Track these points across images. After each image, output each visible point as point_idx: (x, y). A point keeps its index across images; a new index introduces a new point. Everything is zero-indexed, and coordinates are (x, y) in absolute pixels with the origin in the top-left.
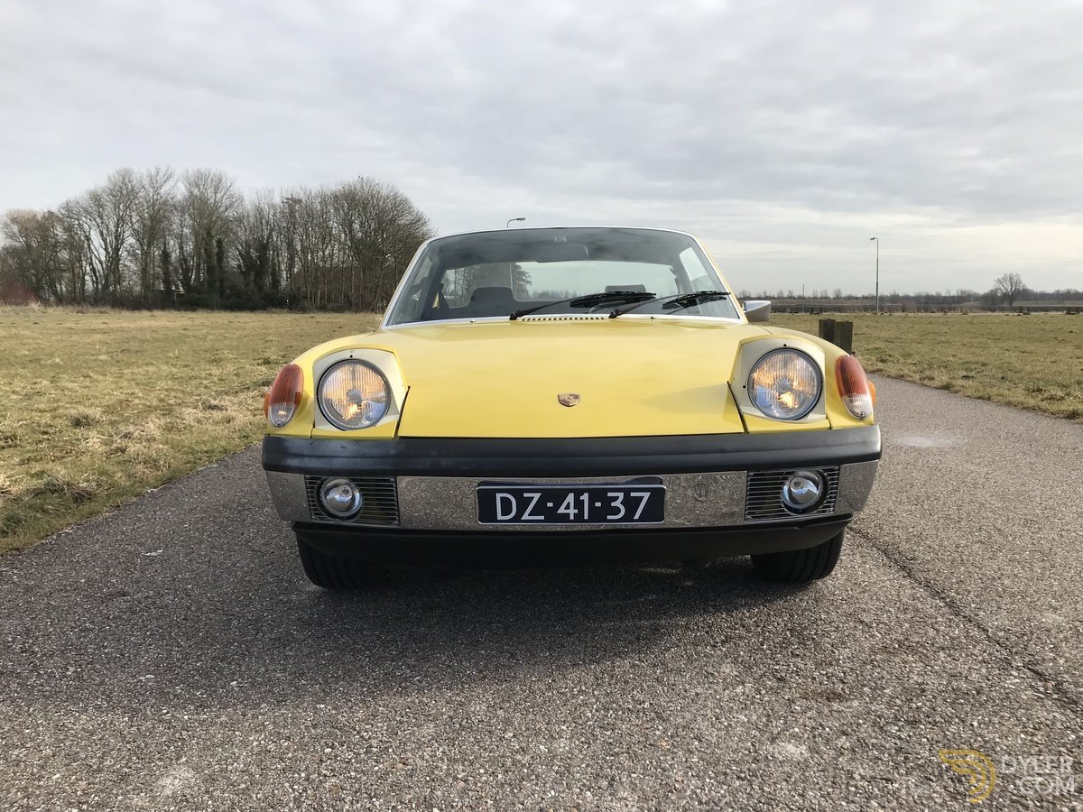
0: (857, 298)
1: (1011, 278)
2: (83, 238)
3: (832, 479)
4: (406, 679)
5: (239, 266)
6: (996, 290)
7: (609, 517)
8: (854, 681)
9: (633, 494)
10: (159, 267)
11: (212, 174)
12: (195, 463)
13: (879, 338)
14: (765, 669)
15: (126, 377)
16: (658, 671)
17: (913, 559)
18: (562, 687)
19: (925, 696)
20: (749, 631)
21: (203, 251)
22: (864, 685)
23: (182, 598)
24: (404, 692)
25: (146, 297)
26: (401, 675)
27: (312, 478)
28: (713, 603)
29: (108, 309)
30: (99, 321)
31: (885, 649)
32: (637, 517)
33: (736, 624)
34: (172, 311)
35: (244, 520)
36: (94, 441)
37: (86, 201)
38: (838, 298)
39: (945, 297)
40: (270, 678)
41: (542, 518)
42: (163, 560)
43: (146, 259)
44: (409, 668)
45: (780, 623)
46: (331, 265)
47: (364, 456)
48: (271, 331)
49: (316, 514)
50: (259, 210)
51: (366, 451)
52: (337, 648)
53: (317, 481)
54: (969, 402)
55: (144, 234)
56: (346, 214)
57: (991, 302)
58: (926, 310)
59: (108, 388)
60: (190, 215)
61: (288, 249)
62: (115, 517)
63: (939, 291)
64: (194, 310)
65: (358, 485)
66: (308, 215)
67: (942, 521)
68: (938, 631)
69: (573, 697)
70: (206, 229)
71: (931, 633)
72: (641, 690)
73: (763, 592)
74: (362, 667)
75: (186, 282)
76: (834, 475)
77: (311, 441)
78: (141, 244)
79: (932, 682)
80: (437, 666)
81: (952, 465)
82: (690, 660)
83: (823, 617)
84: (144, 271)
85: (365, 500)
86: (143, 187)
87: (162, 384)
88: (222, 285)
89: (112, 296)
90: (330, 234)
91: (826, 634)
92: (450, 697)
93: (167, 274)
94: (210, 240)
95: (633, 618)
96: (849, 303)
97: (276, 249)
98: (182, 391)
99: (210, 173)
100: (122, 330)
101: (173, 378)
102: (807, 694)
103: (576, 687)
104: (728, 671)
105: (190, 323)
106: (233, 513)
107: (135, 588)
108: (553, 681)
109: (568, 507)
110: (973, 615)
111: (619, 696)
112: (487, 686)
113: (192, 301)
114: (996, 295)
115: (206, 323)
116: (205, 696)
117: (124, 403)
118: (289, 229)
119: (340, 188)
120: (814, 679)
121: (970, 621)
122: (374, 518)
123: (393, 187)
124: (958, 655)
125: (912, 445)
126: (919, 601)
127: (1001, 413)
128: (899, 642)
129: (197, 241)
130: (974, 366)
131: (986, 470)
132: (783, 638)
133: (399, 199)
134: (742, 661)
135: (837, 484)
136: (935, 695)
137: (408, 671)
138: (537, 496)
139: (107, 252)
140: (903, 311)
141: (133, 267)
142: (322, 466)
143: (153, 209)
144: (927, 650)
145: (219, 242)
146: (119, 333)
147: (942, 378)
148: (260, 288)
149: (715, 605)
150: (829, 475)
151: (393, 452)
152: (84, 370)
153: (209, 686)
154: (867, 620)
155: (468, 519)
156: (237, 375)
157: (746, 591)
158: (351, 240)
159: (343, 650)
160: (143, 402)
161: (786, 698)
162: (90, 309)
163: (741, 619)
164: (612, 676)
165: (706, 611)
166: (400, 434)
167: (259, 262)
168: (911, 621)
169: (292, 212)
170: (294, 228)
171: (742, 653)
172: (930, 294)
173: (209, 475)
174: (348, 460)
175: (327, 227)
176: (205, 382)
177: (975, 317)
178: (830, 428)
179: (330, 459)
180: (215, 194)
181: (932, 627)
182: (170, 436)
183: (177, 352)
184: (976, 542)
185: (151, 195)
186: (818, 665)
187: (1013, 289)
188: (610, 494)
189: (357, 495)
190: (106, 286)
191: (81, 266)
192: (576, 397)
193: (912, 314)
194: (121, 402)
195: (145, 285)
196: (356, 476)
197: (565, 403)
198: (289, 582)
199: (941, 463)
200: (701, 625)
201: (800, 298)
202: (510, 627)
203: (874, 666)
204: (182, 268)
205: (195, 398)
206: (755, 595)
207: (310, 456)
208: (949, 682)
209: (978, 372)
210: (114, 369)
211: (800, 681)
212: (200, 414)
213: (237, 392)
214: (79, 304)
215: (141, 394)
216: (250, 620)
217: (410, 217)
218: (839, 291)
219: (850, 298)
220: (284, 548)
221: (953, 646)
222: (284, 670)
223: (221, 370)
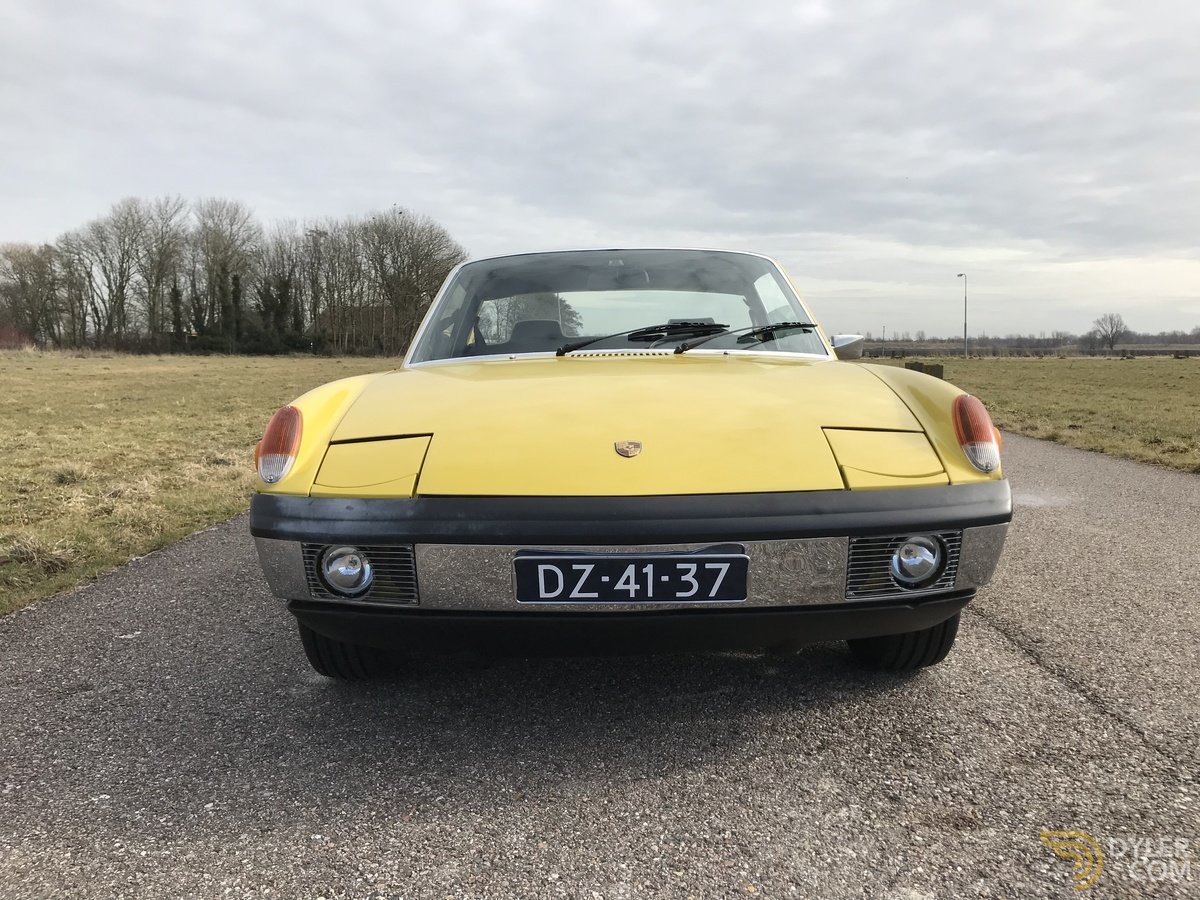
0: (942, 341)
1: (1111, 320)
2: (83, 275)
3: (952, 547)
4: (425, 800)
5: (258, 306)
6: (1095, 332)
7: (679, 594)
8: (986, 802)
9: (708, 566)
10: (169, 306)
11: (228, 204)
12: (192, 525)
13: (970, 384)
14: (873, 785)
15: (124, 428)
16: (741, 788)
17: (1038, 641)
18: (621, 811)
19: (1078, 822)
20: (850, 735)
21: (217, 289)
22: (1000, 808)
23: (158, 693)
24: (423, 817)
25: (153, 340)
26: (420, 794)
27: (311, 546)
28: (803, 698)
29: (112, 353)
30: (100, 366)
31: (1020, 758)
32: (713, 594)
33: (834, 725)
34: (183, 356)
35: (242, 595)
36: (77, 500)
37: (87, 234)
38: (921, 341)
39: (1039, 341)
40: (255, 798)
41: (596, 595)
42: (140, 644)
43: (154, 298)
44: (430, 784)
45: (886, 723)
46: (360, 304)
47: (375, 519)
48: (291, 377)
49: (316, 591)
50: (280, 245)
51: (377, 513)
52: (341, 758)
53: (317, 550)
54: (1079, 454)
55: (152, 269)
56: (378, 249)
57: (1091, 345)
58: (1019, 354)
59: (101, 440)
60: (203, 249)
61: (313, 286)
62: (89, 591)
63: (1032, 333)
64: (207, 354)
65: (368, 555)
66: (334, 249)
67: (1068, 594)
68: (1082, 734)
69: (635, 823)
70: (221, 265)
71: (1075, 737)
72: (720, 814)
73: (863, 683)
74: (371, 782)
75: (198, 324)
76: (955, 541)
77: (311, 500)
78: (148, 281)
79: (1084, 803)
80: (465, 782)
81: (1070, 527)
82: (780, 773)
83: (939, 715)
84: (152, 310)
85: (376, 573)
86: (151, 218)
87: (164, 436)
88: (238, 328)
89: (116, 339)
90: (359, 270)
91: (944, 738)
92: (480, 824)
93: (177, 314)
94: (226, 277)
95: (707, 717)
96: (933, 347)
97: (299, 288)
98: (186, 444)
99: (225, 203)
100: (125, 376)
101: (178, 428)
102: (930, 819)
103: (637, 811)
104: (827, 787)
105: (202, 369)
106: (229, 586)
107: (101, 680)
108: (610, 801)
109: (627, 581)
110: (1122, 714)
111: (692, 822)
112: (526, 809)
113: (205, 344)
114: (1095, 338)
115: (220, 368)
116: (170, 824)
117: (119, 457)
118: (313, 264)
119: (371, 219)
120: (936, 798)
121: (1120, 721)
122: (386, 596)
123: (429, 218)
124: (1111, 765)
125: (1022, 503)
126: (1054, 694)
127: (1118, 467)
128: (1037, 749)
129: (210, 278)
130: (1080, 415)
131: (1110, 532)
132: (894, 743)
133: (436, 231)
134: (844, 774)
135: (959, 552)
136: (1091, 820)
137: (429, 788)
138: (589, 568)
139: (111, 291)
140: (994, 355)
141: (140, 306)
142: (324, 532)
143: (162, 242)
144: (1073, 759)
145: (236, 279)
146: (122, 380)
147: (1048, 428)
148: (281, 330)
149: (806, 701)
150: (949, 541)
151: (410, 513)
152: (76, 420)
153: (177, 810)
154: (994, 720)
155: (503, 596)
156: (250, 425)
157: (844, 681)
158: (383, 277)
159: (349, 761)
160: (140, 456)
161: (903, 824)
162: (91, 352)
163: (840, 719)
164: (684, 795)
165: (795, 708)
166: (419, 492)
167: (280, 300)
168: (1048, 720)
169: (316, 245)
170: (319, 264)
171: (843, 763)
172: (1022, 336)
173: (206, 540)
174: (355, 523)
175: (356, 262)
176: (213, 433)
177: (1073, 361)
178: (950, 483)
179: (332, 523)
180: (232, 225)
181: (1075, 729)
182: (165, 495)
183: (183, 401)
184: (1113, 620)
185: (160, 227)
186: (940, 779)
187: (1114, 331)
188: (680, 566)
189: (367, 567)
190: (109, 328)
191: (82, 306)
192: (637, 446)
193: (1004, 358)
194: (115, 456)
195: (153, 327)
196: (365, 544)
197: (623, 453)
198: (290, 671)
199: (1057, 524)
200: (791, 726)
201: (879, 341)
202: (556, 729)
203: (1009, 781)
204: (194, 307)
205: (201, 451)
206: (854, 688)
207: (307, 519)
208: (1106, 803)
209: (1086, 422)
210: (111, 419)
211: (918, 801)
212: (203, 469)
213: (248, 445)
214: (79, 348)
215: (138, 447)
216: (237, 721)
217: (447, 252)
218: (922, 333)
219: (934, 341)
220: (286, 629)
221: (1103, 756)
222: (273, 788)
223: (232, 420)
